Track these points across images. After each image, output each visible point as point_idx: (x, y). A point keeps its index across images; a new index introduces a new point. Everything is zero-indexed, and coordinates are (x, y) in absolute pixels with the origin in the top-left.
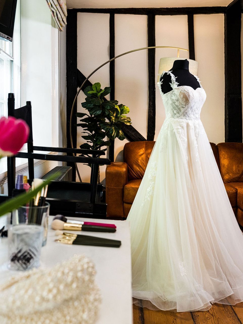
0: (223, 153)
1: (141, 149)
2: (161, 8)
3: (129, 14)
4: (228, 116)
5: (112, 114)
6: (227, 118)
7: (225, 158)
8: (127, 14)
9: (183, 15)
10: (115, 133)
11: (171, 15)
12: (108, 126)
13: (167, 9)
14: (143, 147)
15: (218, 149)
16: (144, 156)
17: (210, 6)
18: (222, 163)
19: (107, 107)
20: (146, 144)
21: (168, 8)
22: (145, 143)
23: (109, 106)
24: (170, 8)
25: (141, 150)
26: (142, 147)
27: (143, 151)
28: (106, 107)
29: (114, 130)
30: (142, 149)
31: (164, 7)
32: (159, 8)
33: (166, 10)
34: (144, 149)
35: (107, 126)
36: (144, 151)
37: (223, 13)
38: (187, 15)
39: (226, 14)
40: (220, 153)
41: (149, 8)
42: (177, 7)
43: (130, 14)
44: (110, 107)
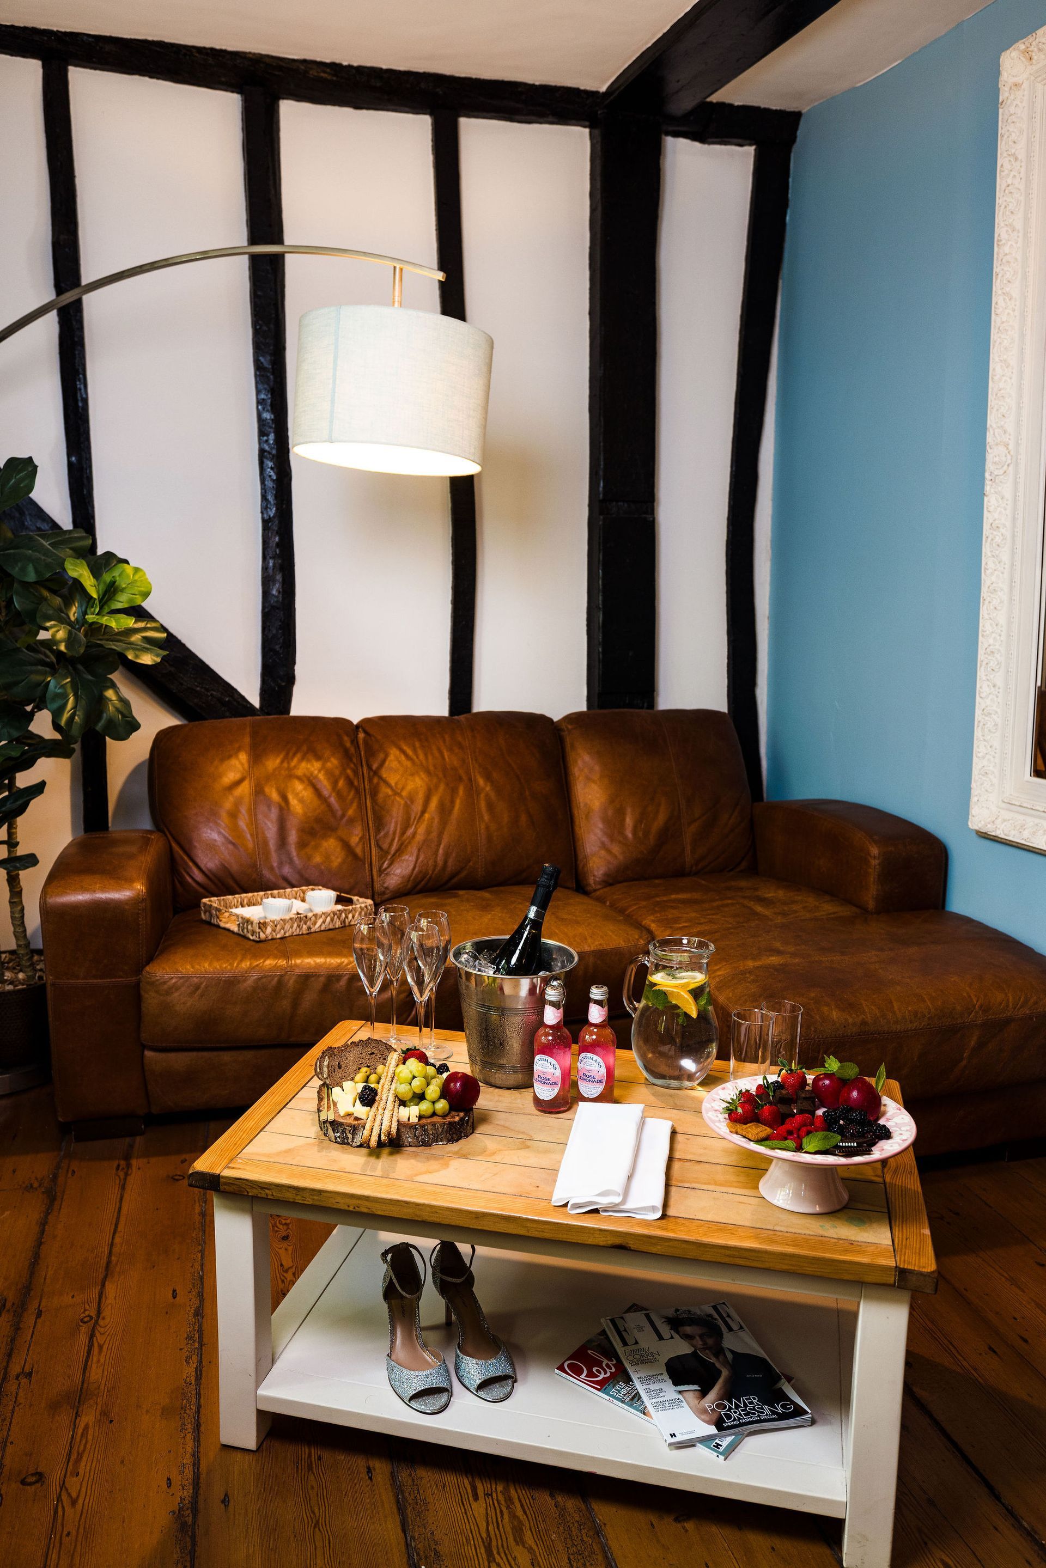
0: (587, 758)
1: (230, 757)
2: (305, 61)
3: (147, 79)
4: (604, 596)
5: (51, 612)
6: (598, 607)
7: (594, 782)
8: (136, 77)
9: (411, 116)
10: (75, 708)
11: (357, 107)
12: (37, 672)
13: (335, 68)
14: (239, 749)
15: (561, 741)
16: (245, 789)
17: (531, 82)
18: (581, 800)
19: (23, 569)
20: (254, 734)
21: (340, 65)
22: (248, 730)
23: (30, 569)
24: (350, 67)
25: (234, 762)
26: (237, 745)
27: (242, 764)
28: (15, 571)
29: (69, 690)
30: (237, 757)
31: (318, 59)
32: (295, 57)
33: (329, 78)
34: (243, 757)
35: (32, 672)
36: (246, 766)
37: (585, 127)
38: (431, 114)
39: (597, 132)
40: (571, 756)
41: (245, 53)
42: (384, 67)
43: (151, 77)
44: (37, 571)
